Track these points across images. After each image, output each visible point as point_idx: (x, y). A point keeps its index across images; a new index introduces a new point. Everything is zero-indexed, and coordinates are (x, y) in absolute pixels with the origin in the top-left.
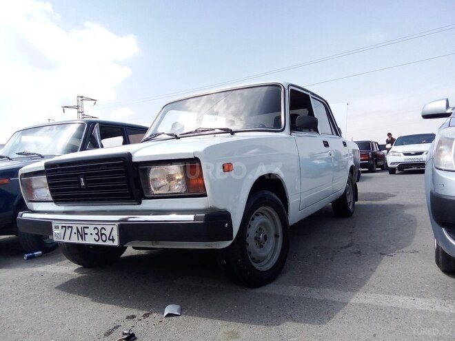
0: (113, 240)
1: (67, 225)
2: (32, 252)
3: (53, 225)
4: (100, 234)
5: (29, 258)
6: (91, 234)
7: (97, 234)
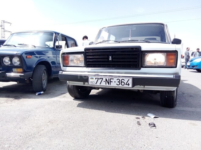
0: (129, 85)
1: (99, 78)
2: (40, 92)
3: (90, 78)
4: (120, 82)
5: (39, 94)
6: (115, 82)
7: (119, 82)
